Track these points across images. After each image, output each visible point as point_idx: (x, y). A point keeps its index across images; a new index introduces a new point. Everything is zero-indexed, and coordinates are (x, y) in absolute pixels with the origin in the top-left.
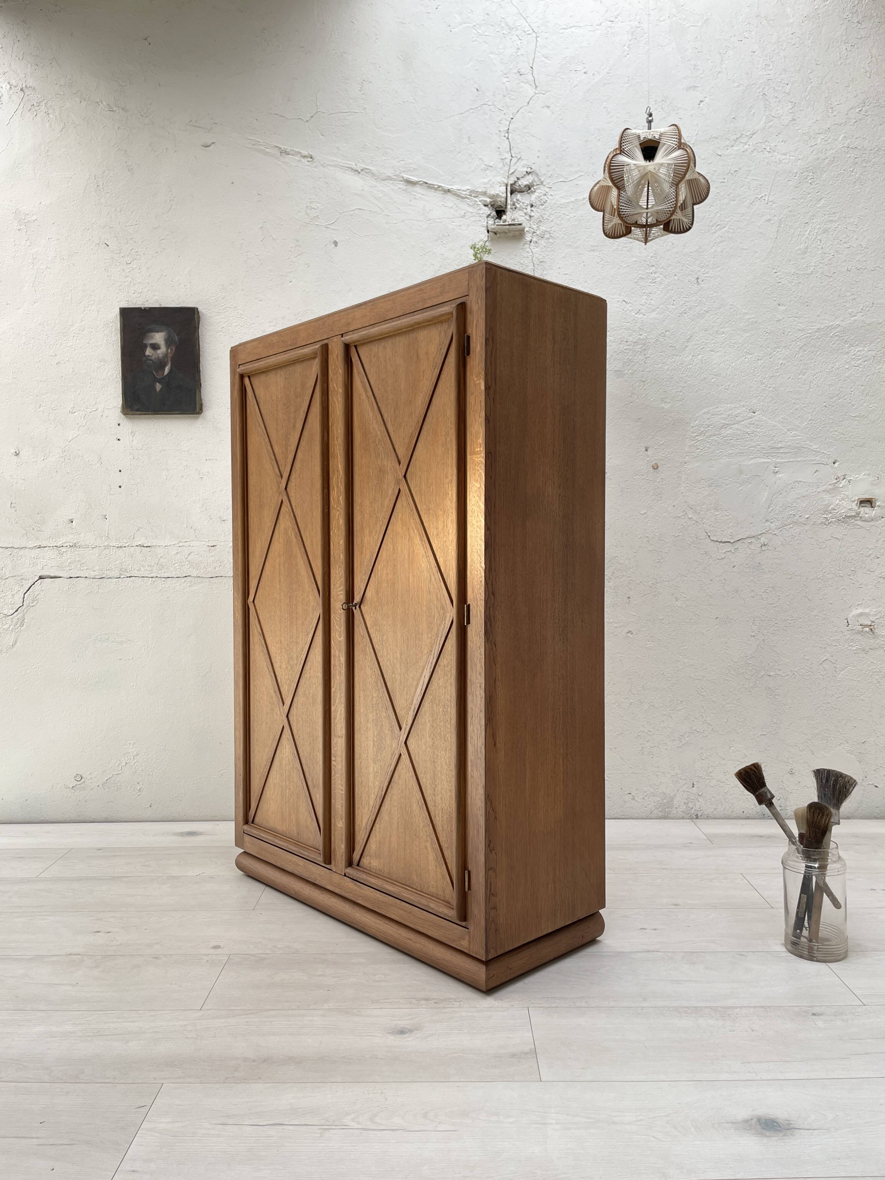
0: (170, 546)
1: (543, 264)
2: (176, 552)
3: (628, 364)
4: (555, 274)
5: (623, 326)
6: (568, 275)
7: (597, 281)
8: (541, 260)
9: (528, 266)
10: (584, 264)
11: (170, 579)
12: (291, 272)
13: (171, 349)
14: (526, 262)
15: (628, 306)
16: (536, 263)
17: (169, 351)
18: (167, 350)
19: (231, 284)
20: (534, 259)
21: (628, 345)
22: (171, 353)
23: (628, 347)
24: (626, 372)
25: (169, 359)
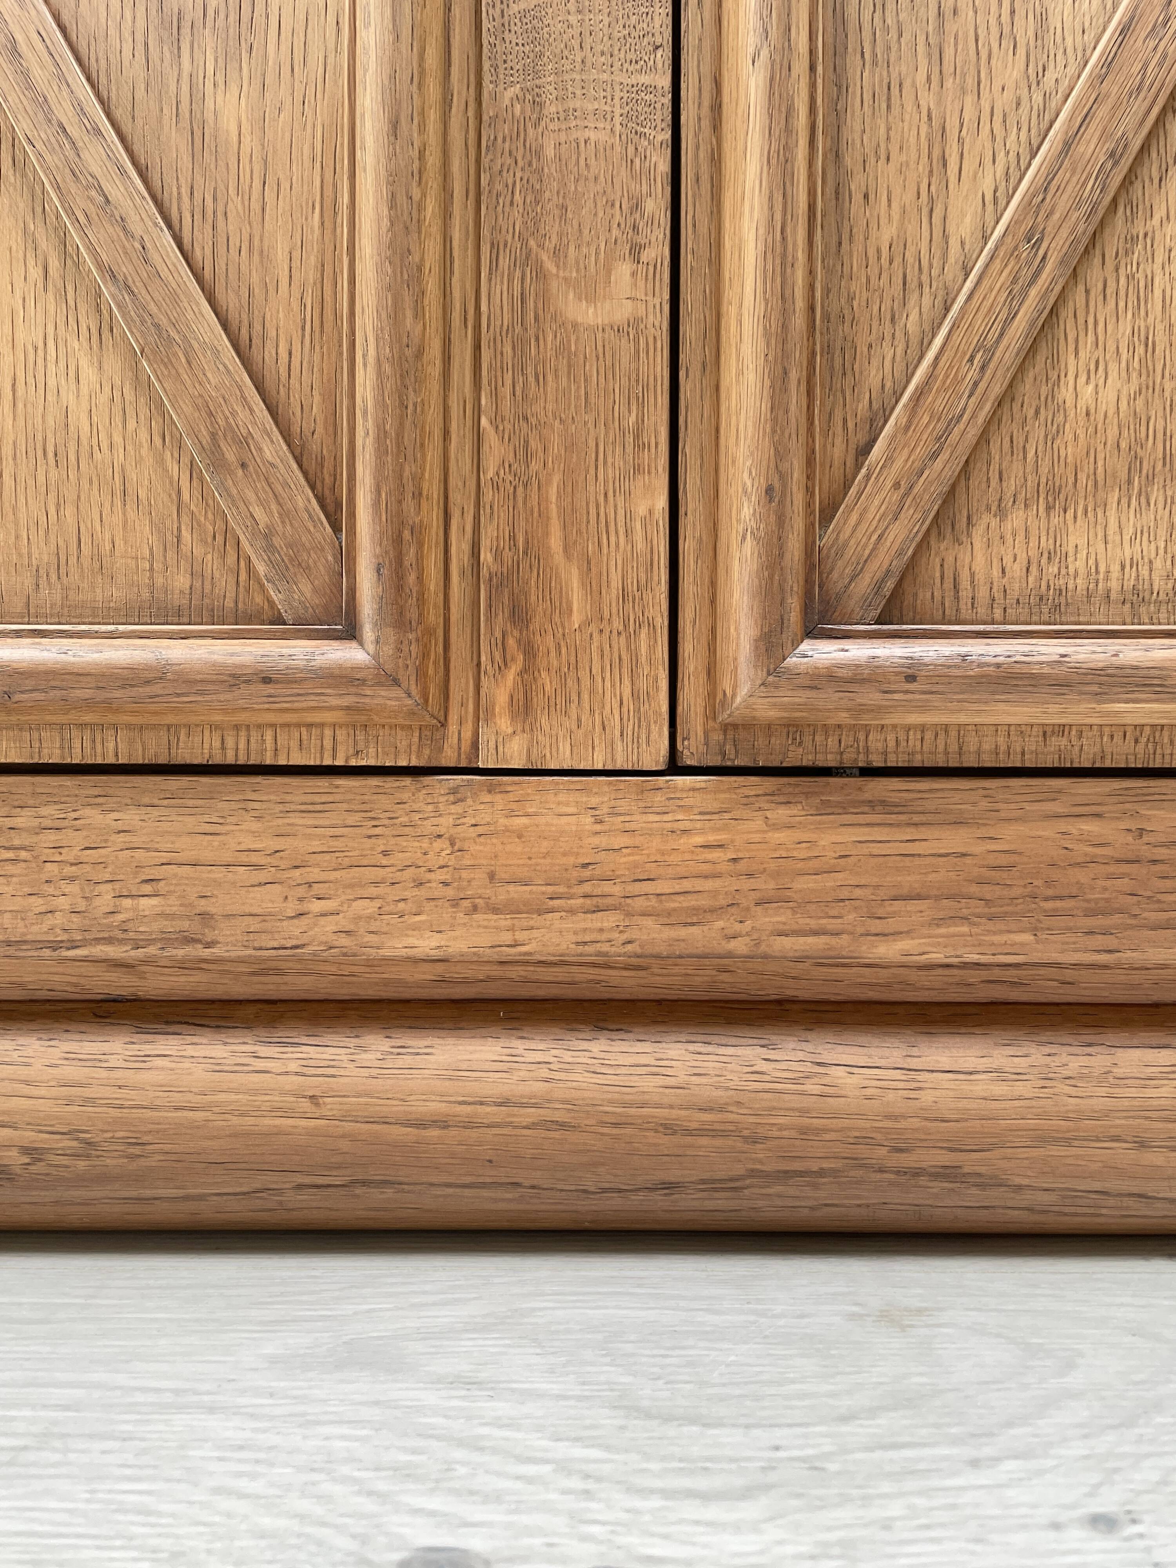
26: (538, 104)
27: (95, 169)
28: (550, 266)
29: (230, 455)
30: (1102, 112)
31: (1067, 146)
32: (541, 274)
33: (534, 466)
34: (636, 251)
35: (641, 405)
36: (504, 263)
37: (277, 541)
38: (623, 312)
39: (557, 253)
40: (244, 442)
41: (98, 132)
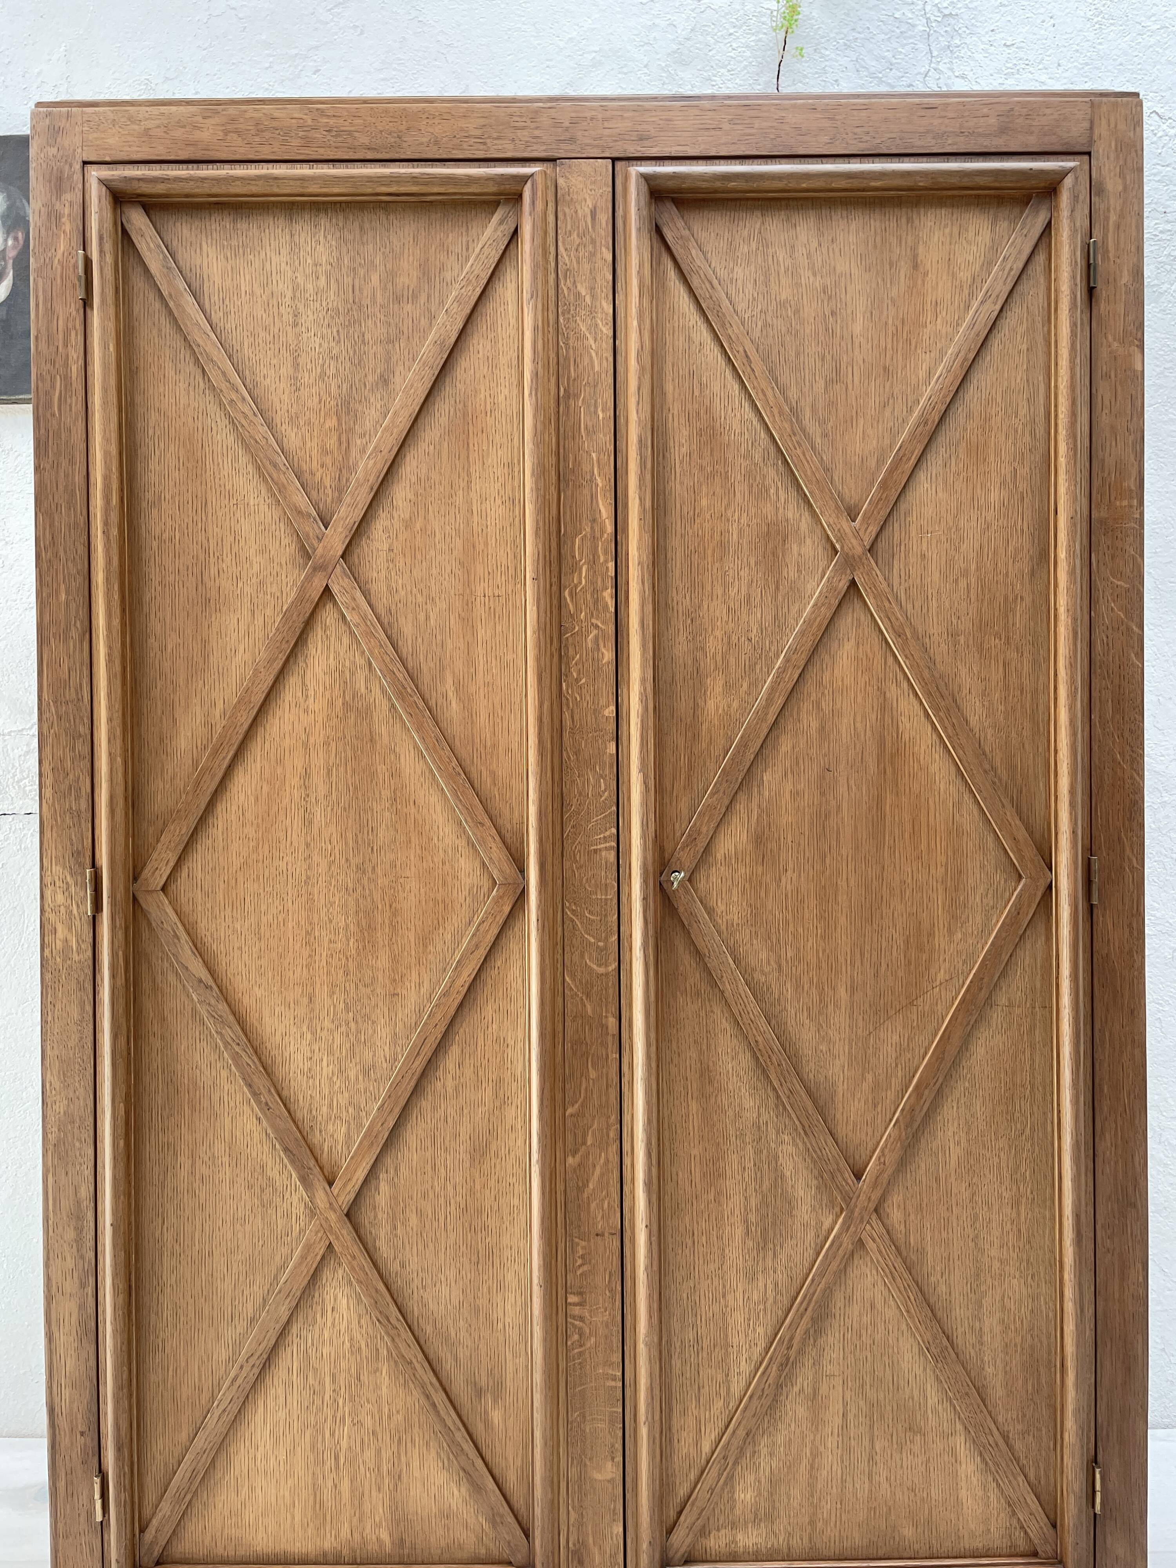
0: (9, 733)
1: (952, 21)
2: (25, 749)
3: (1168, 267)
4: (982, 47)
5: (1155, 175)
6: (1013, 49)
7: (1087, 64)
8: (946, 12)
9: (914, 26)
10: (1052, 21)
11: (10, 818)
12: (317, 48)
13: (16, 239)
14: (910, 15)
15: (1164, 127)
16: (933, 18)
17: (10, 242)
18: (6, 240)
19: (167, 79)
20: (928, 8)
21: (1168, 222)
22: (14, 247)
23: (1169, 227)
24: (1165, 287)
25: (10, 263)
26: (584, 1417)
27: (459, 1440)
28: (588, 1463)
29: (498, 1520)
30: (744, 1422)
31: (734, 1432)
32: (585, 1465)
33: (585, 1520)
34: (613, 1459)
35: (615, 1501)
36: (575, 1462)
37: (512, 1545)
38: (609, 1476)
39: (591, 1459)
40: (502, 1516)
41: (460, 1430)
